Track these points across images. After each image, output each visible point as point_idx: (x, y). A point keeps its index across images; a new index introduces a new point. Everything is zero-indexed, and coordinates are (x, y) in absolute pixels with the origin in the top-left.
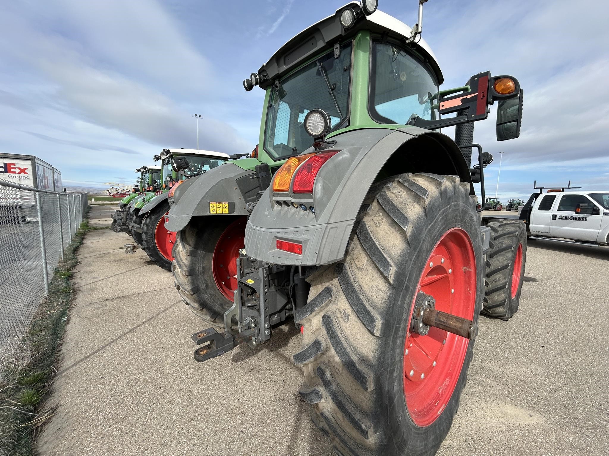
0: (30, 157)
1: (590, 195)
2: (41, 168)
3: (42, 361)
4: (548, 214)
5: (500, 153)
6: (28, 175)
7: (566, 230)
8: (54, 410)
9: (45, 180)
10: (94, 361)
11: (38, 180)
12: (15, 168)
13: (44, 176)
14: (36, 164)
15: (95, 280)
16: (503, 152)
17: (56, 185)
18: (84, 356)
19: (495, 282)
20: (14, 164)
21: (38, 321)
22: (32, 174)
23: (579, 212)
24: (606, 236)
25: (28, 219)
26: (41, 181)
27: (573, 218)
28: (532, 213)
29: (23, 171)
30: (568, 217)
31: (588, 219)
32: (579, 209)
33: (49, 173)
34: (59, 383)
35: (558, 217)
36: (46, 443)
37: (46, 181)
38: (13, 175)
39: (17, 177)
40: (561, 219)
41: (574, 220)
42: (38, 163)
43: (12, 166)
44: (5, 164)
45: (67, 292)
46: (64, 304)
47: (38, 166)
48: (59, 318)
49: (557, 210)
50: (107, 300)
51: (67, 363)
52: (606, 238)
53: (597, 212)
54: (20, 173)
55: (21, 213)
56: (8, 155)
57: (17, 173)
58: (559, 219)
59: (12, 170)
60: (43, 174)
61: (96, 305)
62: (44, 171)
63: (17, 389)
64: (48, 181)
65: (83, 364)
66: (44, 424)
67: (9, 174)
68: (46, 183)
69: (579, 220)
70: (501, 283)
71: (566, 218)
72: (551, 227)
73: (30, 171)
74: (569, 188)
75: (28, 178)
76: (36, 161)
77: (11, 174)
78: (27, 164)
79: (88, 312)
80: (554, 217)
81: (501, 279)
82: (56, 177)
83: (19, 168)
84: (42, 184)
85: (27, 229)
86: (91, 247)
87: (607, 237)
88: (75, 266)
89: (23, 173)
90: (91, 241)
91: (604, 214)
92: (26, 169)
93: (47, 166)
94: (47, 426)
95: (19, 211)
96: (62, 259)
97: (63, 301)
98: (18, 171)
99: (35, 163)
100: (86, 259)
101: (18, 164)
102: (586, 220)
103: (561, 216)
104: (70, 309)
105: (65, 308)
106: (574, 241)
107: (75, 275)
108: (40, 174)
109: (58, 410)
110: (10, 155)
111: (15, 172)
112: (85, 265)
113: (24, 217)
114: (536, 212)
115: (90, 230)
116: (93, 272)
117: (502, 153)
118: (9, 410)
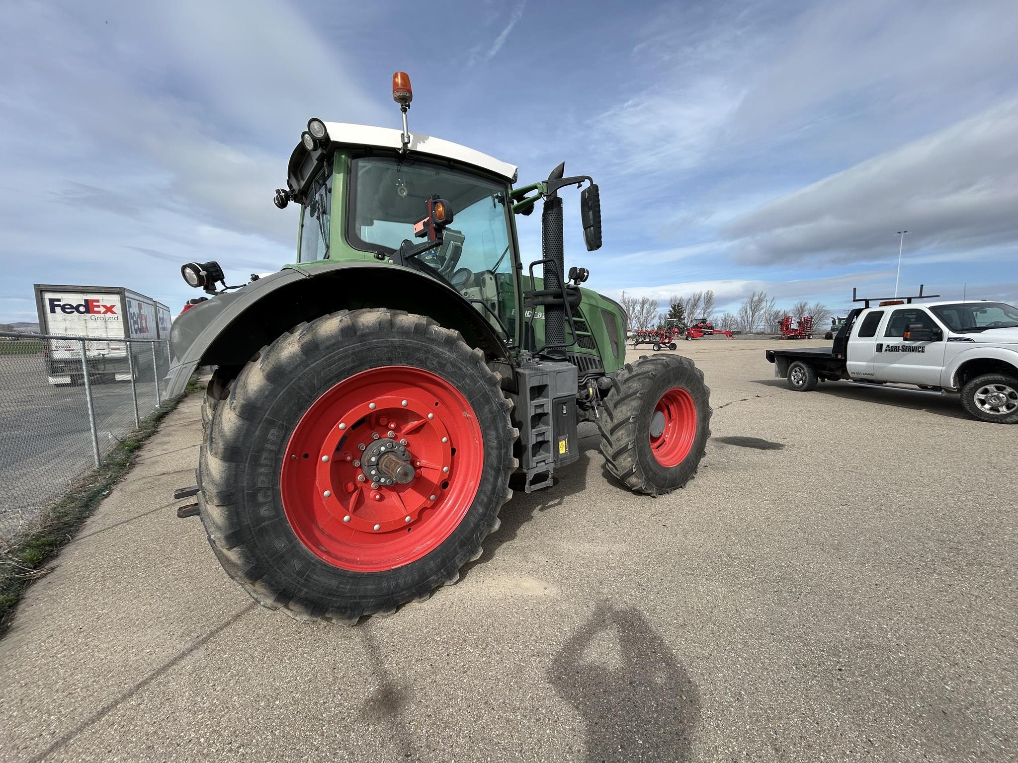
0: (118, 290)
1: (932, 309)
2: (134, 304)
3: (59, 529)
4: (870, 343)
5: (900, 233)
6: (116, 315)
7: (899, 368)
8: (52, 570)
9: (141, 320)
10: (113, 532)
11: (131, 322)
12: (98, 306)
13: (140, 315)
14: (127, 299)
15: (165, 452)
16: (905, 232)
17: (160, 326)
18: (106, 526)
19: (618, 441)
20: (98, 301)
21: (74, 494)
22: (121, 313)
23: (908, 337)
24: (952, 376)
25: (119, 377)
26: (136, 322)
27: (905, 349)
28: (849, 342)
29: (109, 309)
30: (899, 347)
31: (926, 349)
32: (909, 333)
33: (147, 311)
34: (68, 549)
35: (884, 348)
36: (33, 591)
37: (144, 322)
38: (97, 315)
39: (102, 319)
40: (889, 350)
41: (906, 351)
42: (131, 297)
43: (95, 304)
44: (86, 301)
45: (122, 465)
46: (112, 477)
47: (130, 301)
48: (99, 492)
49: (884, 335)
50: (164, 474)
51: (85, 533)
52: (952, 380)
53: (939, 336)
54: (105, 312)
55: (110, 368)
56: (90, 288)
57: (102, 312)
58: (886, 350)
59: (96, 309)
60: (138, 311)
61: (149, 480)
62: (140, 307)
63: (23, 550)
64: (148, 322)
65: (101, 534)
66: (38, 578)
67: (91, 315)
68: (144, 325)
69: (913, 351)
70: (624, 442)
71: (895, 349)
72: (876, 364)
73: (118, 309)
74: (921, 297)
75: (116, 319)
76: (127, 294)
77: (95, 315)
78: (114, 300)
79: (133, 487)
80: (880, 347)
81: (623, 436)
82: (161, 315)
83: (105, 306)
84: (136, 326)
85: (118, 390)
86: (185, 413)
87: (954, 378)
88: (150, 436)
89: (109, 313)
90: (189, 405)
91: (950, 339)
92: (114, 306)
93: (145, 301)
94: (40, 580)
95: (107, 366)
96: (137, 428)
97: (112, 475)
98: (102, 310)
99: (125, 297)
100: (169, 428)
101: (103, 300)
102: (923, 351)
103: (888, 346)
104: (115, 483)
105: (110, 481)
106: (918, 387)
107: (144, 446)
108: (134, 313)
109: (57, 569)
110: (92, 289)
111: (99, 312)
112: (162, 435)
113: (114, 374)
114: (855, 341)
115: (195, 389)
116: (168, 443)
117: (902, 235)
118: (9, 564)
